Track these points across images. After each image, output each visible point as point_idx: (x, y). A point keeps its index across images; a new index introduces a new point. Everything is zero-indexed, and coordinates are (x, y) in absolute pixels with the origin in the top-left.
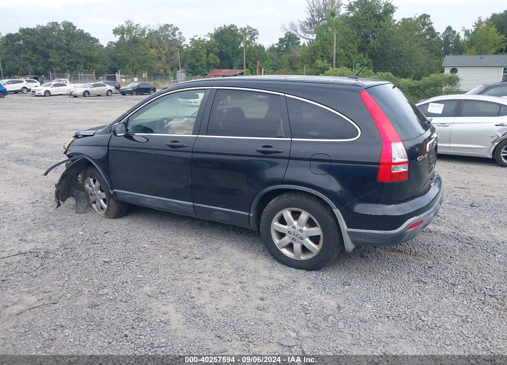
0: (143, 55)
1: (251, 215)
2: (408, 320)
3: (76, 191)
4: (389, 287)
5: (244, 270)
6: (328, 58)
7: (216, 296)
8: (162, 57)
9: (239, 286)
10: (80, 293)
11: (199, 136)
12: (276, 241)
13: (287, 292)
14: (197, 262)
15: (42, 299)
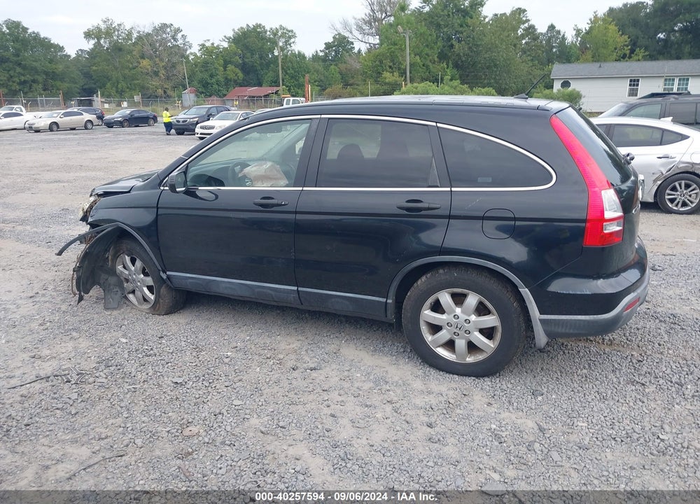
0: (131, 69)
1: (390, 301)
2: (642, 440)
3: (104, 276)
4: (596, 394)
5: (387, 382)
6: (399, 69)
7: (363, 426)
8: (159, 71)
9: (389, 408)
10: (154, 435)
11: (305, 189)
12: (429, 338)
13: (461, 412)
14: (314, 374)
15: (99, 451)
